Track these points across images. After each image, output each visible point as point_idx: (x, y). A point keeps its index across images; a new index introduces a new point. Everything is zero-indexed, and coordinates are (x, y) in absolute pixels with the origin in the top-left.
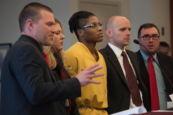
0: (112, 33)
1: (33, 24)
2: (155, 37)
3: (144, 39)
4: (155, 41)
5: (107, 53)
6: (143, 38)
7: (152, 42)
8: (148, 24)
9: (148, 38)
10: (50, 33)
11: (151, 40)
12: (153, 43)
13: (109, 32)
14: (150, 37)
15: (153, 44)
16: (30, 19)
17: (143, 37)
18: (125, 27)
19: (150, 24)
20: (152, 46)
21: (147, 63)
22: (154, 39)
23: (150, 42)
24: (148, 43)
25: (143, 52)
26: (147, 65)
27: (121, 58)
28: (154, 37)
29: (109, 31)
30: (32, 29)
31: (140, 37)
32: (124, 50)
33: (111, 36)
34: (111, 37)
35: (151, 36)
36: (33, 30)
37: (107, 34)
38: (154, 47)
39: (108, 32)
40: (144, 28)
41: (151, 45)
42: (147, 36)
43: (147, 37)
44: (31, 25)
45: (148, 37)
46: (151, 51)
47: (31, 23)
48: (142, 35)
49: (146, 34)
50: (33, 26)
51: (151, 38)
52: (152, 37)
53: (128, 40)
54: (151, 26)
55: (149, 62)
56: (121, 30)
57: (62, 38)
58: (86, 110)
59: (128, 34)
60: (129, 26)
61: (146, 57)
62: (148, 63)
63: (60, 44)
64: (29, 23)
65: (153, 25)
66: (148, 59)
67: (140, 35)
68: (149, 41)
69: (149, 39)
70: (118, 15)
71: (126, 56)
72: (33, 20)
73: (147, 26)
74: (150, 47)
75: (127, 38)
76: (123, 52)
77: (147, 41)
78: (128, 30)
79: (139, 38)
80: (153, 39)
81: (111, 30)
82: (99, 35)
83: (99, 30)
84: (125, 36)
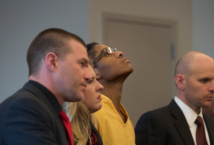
0: (184, 82)
1: (57, 61)
5: (173, 115)
10: (83, 80)
13: (180, 79)
16: (52, 51)
18: (209, 77)
29: (181, 77)
30: (54, 69)
32: (201, 115)
33: (182, 87)
34: (183, 88)
36: (55, 71)
37: (176, 82)
39: (178, 79)
44: (53, 62)
47: (53, 59)
53: (211, 99)
57: (99, 88)
59: (211, 89)
63: (97, 100)
64: (50, 59)
71: (203, 125)
72: (57, 54)
75: (210, 96)
76: (199, 117)
81: (183, 76)
82: (124, 61)
83: (118, 55)
84: (207, 92)
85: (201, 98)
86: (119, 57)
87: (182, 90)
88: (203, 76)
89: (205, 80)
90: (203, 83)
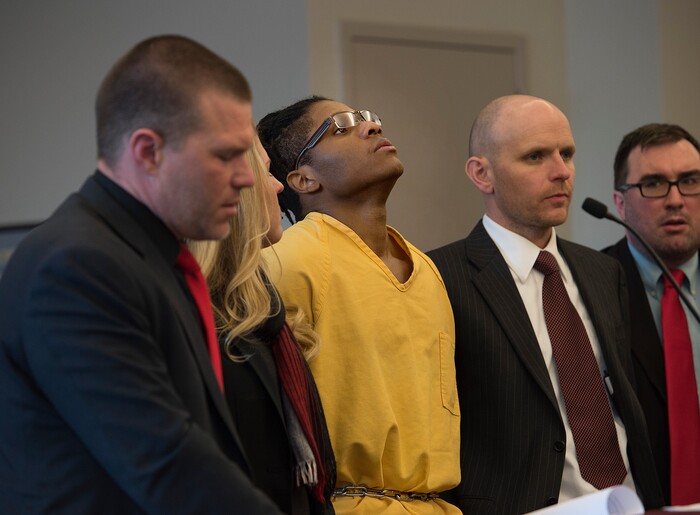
0: (490, 173)
1: (159, 148)
2: (691, 182)
3: (644, 194)
4: (689, 200)
5: (470, 262)
6: (637, 190)
7: (681, 206)
8: (659, 127)
9: (660, 190)
11: (675, 197)
12: (685, 210)
13: (479, 168)
14: (667, 185)
15: (682, 214)
17: (639, 186)
18: (543, 145)
19: (665, 126)
20: (680, 222)
21: (655, 297)
22: (685, 192)
23: (670, 208)
24: (663, 212)
25: (640, 251)
26: (654, 304)
27: (535, 282)
28: (686, 182)
29: (479, 164)
30: (151, 169)
31: (624, 187)
33: (487, 187)
34: (489, 190)
35: (673, 180)
36: (154, 172)
37: (472, 179)
38: (687, 228)
39: (475, 169)
40: (643, 148)
41: (676, 218)
42: (655, 180)
43: (658, 184)
44: (148, 152)
45: (661, 184)
46: (676, 244)
47: (148, 144)
48: (633, 178)
49: (650, 172)
50: (157, 157)
51: (674, 189)
52: (676, 184)
53: (564, 199)
54: (672, 134)
55: (665, 293)
56: (530, 160)
58: (359, 502)
59: (555, 175)
60: (567, 138)
61: (651, 273)
62: (659, 295)
64: (141, 144)
65: (680, 132)
66: (662, 279)
67: (626, 175)
68: (668, 203)
69: (664, 192)
70: (517, 92)
71: (558, 270)
73: (655, 136)
74: (673, 228)
75: (556, 193)
76: (544, 254)
77: (659, 202)
78: (557, 154)
79: (623, 191)
80: (682, 194)
81: (484, 161)
82: (376, 150)
83: (366, 132)
84: (547, 184)
85: (536, 202)
86: (367, 138)
87: (488, 194)
88: (528, 146)
89: (537, 155)
90: (531, 164)
